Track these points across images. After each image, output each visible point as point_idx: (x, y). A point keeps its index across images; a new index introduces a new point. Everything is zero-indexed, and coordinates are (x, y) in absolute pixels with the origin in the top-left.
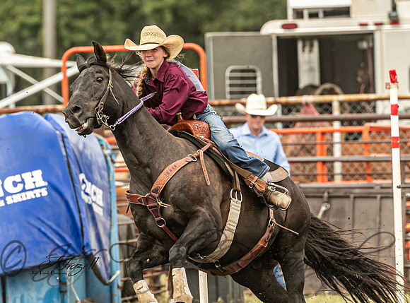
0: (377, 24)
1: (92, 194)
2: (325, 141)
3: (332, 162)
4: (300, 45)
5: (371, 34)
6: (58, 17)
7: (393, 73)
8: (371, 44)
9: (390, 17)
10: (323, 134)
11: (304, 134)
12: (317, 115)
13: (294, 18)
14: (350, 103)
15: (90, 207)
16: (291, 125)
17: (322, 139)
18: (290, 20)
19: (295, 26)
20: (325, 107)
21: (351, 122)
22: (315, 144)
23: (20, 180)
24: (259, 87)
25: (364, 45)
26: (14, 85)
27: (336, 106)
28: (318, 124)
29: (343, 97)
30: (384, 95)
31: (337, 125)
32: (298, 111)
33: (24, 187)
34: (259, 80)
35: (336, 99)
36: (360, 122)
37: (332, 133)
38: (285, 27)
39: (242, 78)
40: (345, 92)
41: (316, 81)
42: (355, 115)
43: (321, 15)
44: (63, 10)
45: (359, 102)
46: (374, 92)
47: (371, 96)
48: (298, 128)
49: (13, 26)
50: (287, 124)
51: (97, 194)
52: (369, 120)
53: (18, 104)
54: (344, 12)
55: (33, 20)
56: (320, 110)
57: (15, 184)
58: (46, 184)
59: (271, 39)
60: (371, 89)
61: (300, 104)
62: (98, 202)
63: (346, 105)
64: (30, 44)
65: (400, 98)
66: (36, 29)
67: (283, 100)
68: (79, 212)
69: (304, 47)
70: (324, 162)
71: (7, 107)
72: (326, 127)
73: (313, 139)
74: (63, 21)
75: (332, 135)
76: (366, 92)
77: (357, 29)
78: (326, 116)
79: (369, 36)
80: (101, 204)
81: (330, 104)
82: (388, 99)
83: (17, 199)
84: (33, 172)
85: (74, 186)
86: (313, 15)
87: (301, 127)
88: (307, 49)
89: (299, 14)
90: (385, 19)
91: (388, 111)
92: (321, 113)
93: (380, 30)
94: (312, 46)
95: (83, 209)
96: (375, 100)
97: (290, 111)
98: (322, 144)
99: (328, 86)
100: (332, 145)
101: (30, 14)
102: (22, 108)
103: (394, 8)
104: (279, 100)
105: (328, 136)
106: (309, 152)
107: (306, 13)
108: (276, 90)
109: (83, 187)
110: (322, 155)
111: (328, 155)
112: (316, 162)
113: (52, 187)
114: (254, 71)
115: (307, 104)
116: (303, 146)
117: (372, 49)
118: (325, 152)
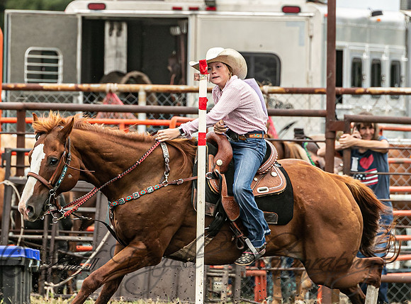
0: (191, 9)
4: (107, 27)
5: (185, 19)
7: (203, 64)
8: (185, 31)
9: (206, 1)
10: (127, 125)
12: (120, 105)
19: (103, 7)
20: (131, 97)
21: (157, 115)
24: (61, 71)
25: (177, 31)
27: (142, 95)
28: (121, 115)
29: (150, 87)
30: (195, 87)
31: (142, 117)
32: (101, 99)
34: (61, 64)
35: (142, 89)
36: (168, 115)
37: (136, 125)
38: (91, 6)
39: (42, 61)
40: (153, 83)
41: (123, 69)
42: (162, 108)
45: (168, 93)
47: (182, 87)
48: (100, 118)
52: (177, 113)
56: (125, 99)
59: (76, 19)
60: (183, 79)
61: (104, 92)
67: (85, 86)
72: (131, 119)
75: (136, 128)
76: (176, 83)
77: (170, 13)
78: (131, 106)
79: (183, 21)
81: (136, 94)
82: (197, 91)
87: (103, 117)
88: (115, 32)
90: (201, 4)
91: (197, 105)
92: (125, 103)
93: (196, 15)
94: (120, 29)
96: (186, 92)
97: (91, 100)
99: (135, 74)
104: (80, 86)
108: (79, 76)
114: (55, 54)
115: (111, 92)
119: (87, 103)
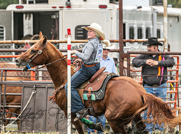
3: (38, 71)
4: (24, 16)
7: (69, 30)
8: (57, 17)
9: (66, 4)
13: (22, 3)
19: (22, 7)
24: (5, 35)
25: (54, 17)
32: (22, 47)
34: (5, 32)
38: (17, 7)
43: (34, 2)
47: (57, 41)
54: (45, 1)
59: (11, 13)
60: (57, 38)
61: (24, 44)
69: (26, 17)
77: (51, 9)
79: (57, 12)
86: (31, 2)
93: (62, 10)
94: (30, 17)
96: (59, 43)
97: (19, 47)
103: (69, 0)
104: (13, 41)
107: (28, 1)
115: (27, 44)
119: (17, 48)
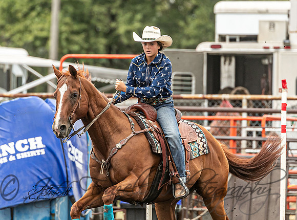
0: (275, 48)
1: (75, 155)
2: (236, 126)
3: (240, 140)
4: (222, 59)
5: (271, 54)
6: (60, 33)
7: (284, 82)
8: (271, 61)
9: (284, 43)
10: (235, 121)
11: (222, 120)
12: (231, 108)
13: (220, 41)
14: (254, 101)
15: (74, 163)
16: (214, 114)
17: (234, 124)
18: (217, 42)
19: (220, 47)
20: (237, 103)
21: (254, 114)
22: (229, 128)
23: (27, 143)
24: (193, 87)
25: (266, 62)
26: (27, 78)
27: (244, 102)
28: (232, 114)
29: (249, 97)
30: (278, 97)
31: (245, 115)
32: (219, 104)
33: (29, 148)
34: (194, 82)
35: (245, 98)
36: (260, 114)
37: (241, 121)
38: (213, 47)
39: (182, 81)
40: (251, 93)
41: (233, 85)
42: (257, 109)
43: (238, 40)
44: (64, 28)
45: (261, 100)
46: (271, 94)
47: (269, 97)
48: (218, 116)
49: (29, 38)
50: (211, 113)
51: (79, 154)
52: (267, 113)
53: (29, 91)
54: (253, 38)
55: (44, 34)
56: (234, 104)
57: (23, 145)
58: (44, 146)
59: (203, 55)
60: (270, 92)
61: (220, 100)
62: (79, 160)
63: (251, 102)
64: (41, 50)
65: (288, 99)
66: (45, 40)
67: (209, 96)
68: (66, 166)
69: (225, 61)
70: (234, 140)
71: (21, 92)
72: (237, 117)
73: (228, 124)
74: (64, 36)
75: (241, 122)
76: (266, 93)
77: (262, 50)
78: (238, 109)
79: (269, 56)
80: (82, 162)
81: (241, 101)
82: (280, 99)
83: (24, 156)
84: (36, 138)
85: (63, 149)
86: (233, 40)
87: (220, 115)
88: (227, 63)
89: (223, 38)
90: (281, 45)
91: (280, 108)
92: (234, 107)
93: (278, 52)
94: (230, 61)
95: (69, 164)
96: (272, 100)
97: (213, 104)
98: (234, 128)
99: (240, 88)
100: (241, 129)
101: (42, 30)
102: (31, 94)
103: (288, 38)
104: (206, 96)
105: (238, 123)
106: (225, 133)
107: (228, 38)
108: (205, 90)
109: (70, 150)
110: (234, 135)
111: (237, 135)
112: (229, 140)
113: (48, 149)
114: (190, 76)
115: (225, 100)
116: (221, 128)
117: (271, 65)
118: (236, 134)
119: (210, 106)
